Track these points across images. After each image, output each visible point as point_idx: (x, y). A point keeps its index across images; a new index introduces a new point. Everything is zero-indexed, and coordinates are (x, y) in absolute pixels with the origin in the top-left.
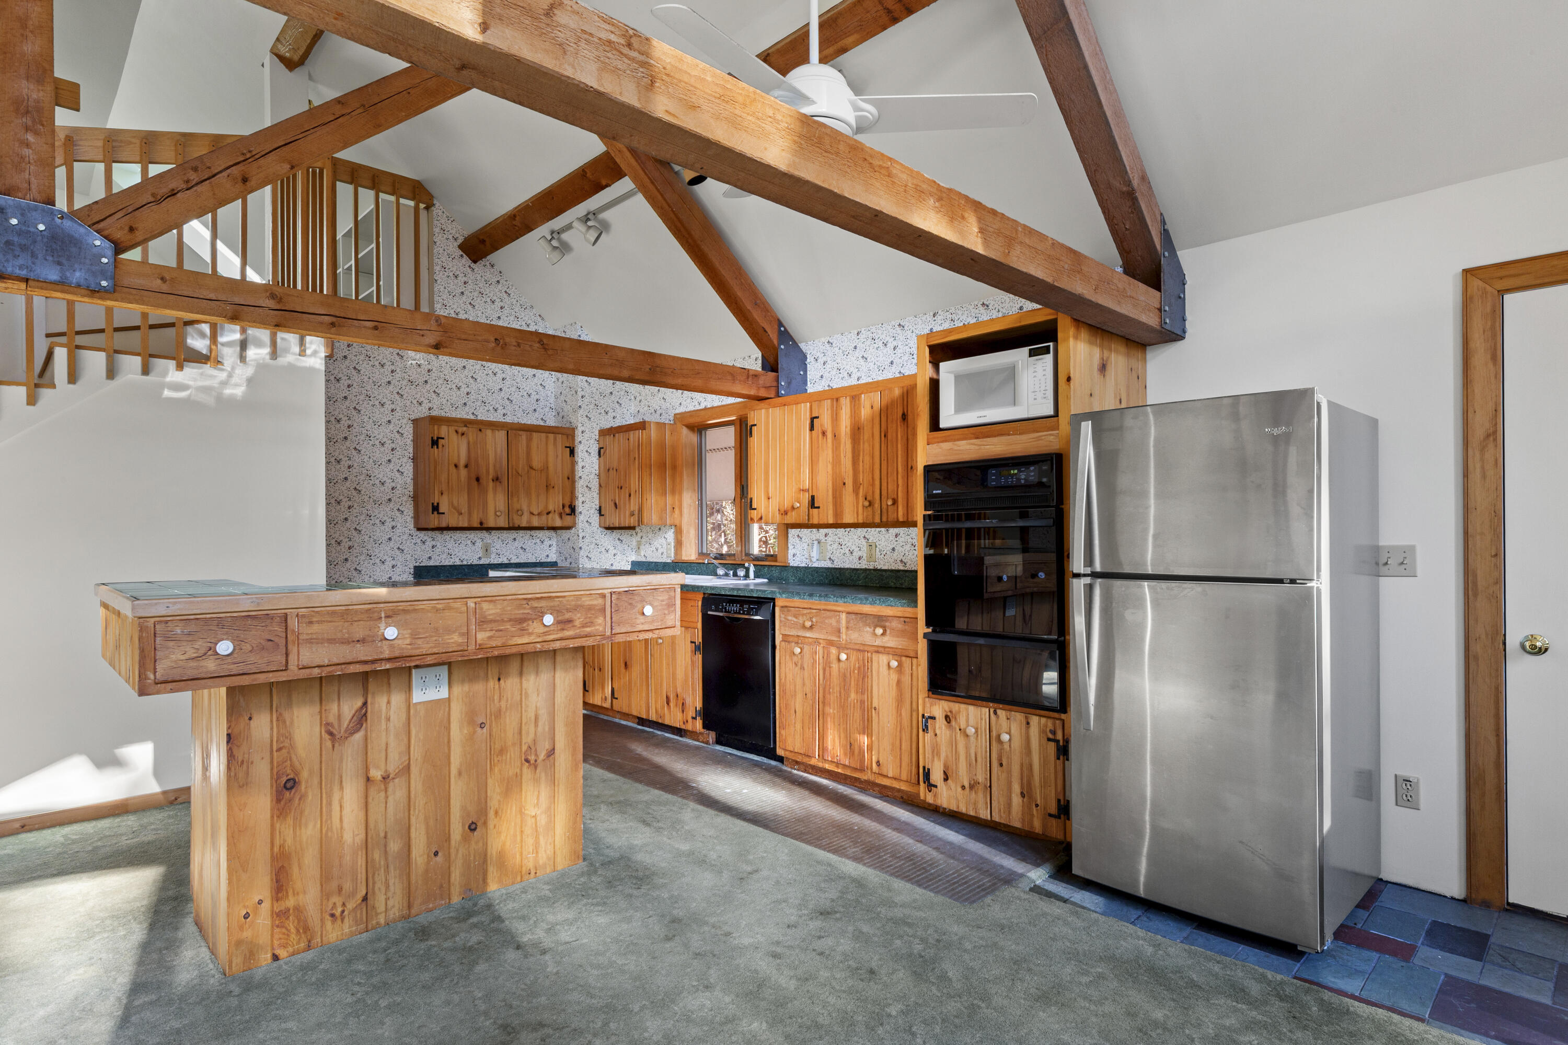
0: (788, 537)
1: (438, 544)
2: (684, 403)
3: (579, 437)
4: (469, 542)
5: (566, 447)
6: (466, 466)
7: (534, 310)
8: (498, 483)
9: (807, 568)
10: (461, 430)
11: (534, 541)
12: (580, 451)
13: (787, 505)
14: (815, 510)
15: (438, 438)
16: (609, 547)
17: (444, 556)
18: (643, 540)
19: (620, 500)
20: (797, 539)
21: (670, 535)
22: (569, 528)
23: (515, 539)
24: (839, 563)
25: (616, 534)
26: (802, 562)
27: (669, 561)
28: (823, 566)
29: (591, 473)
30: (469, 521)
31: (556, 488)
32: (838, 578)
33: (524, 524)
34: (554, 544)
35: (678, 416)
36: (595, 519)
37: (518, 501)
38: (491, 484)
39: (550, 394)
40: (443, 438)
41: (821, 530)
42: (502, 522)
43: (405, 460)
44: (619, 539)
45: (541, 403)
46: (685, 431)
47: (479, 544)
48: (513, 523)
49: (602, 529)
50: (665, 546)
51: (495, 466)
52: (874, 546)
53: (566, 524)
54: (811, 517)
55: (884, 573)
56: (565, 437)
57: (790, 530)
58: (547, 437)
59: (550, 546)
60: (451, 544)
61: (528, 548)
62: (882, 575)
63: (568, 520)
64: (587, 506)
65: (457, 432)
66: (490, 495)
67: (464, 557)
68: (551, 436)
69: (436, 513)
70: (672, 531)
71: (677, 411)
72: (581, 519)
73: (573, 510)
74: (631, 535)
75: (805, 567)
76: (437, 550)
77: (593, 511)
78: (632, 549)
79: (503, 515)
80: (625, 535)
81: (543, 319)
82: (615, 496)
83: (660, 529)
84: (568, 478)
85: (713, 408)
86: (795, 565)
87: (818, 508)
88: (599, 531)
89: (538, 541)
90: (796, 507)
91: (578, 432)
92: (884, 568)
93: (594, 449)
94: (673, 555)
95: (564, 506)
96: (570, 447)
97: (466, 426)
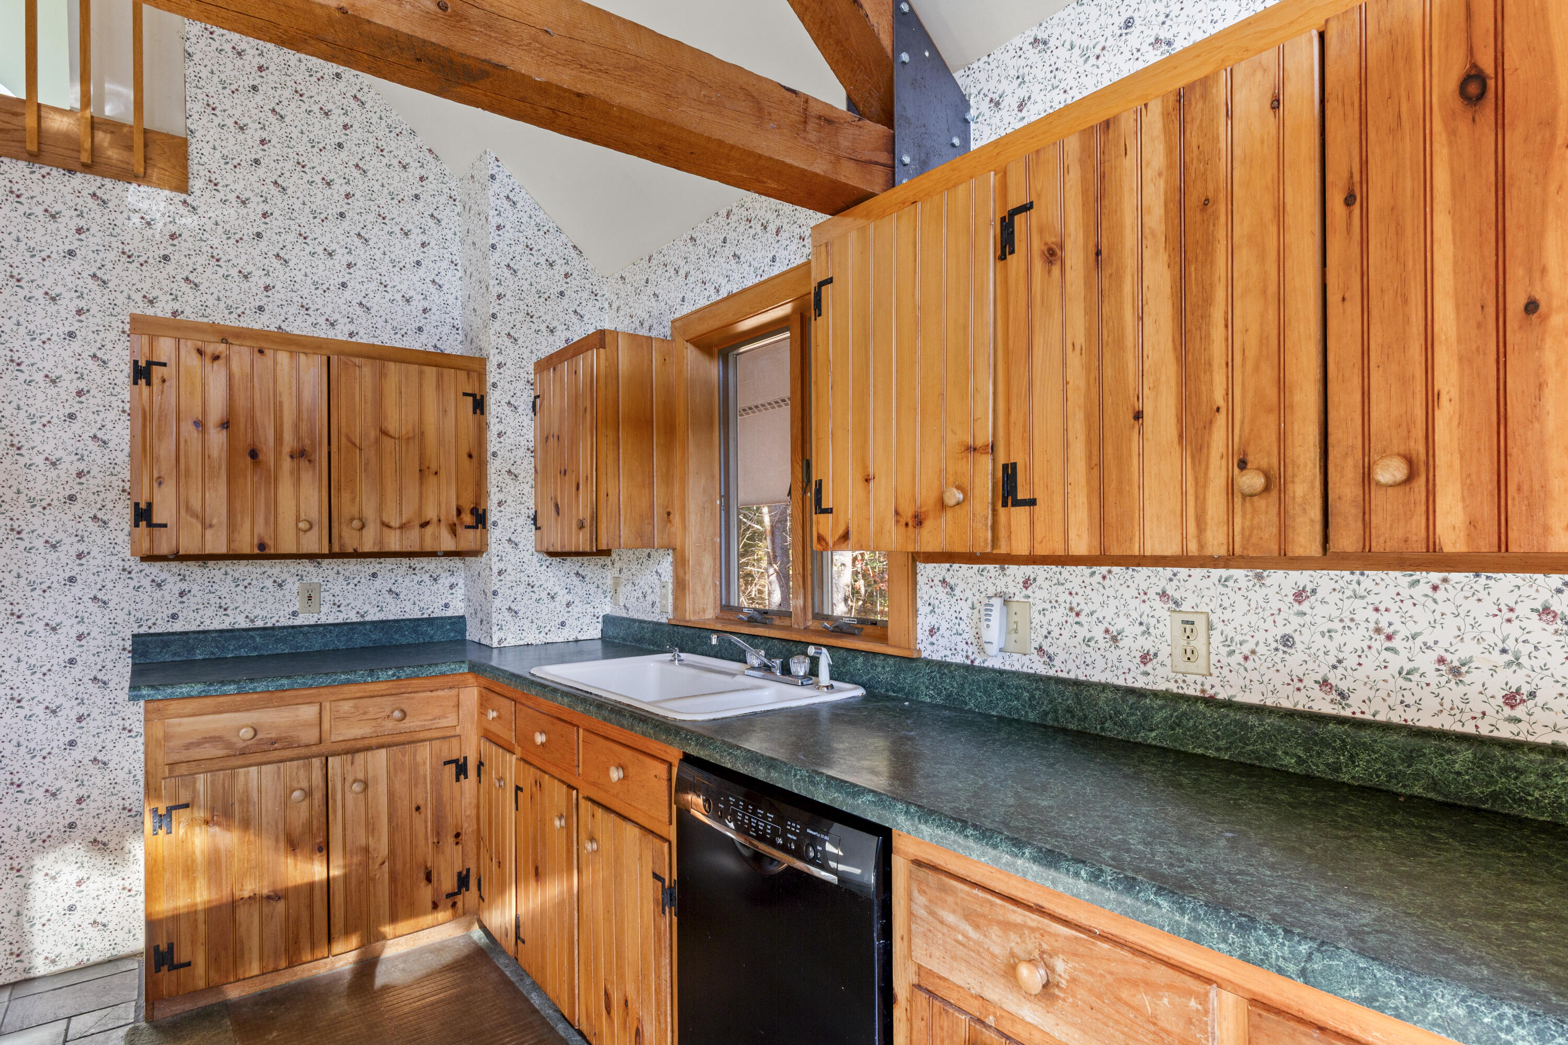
0: (915, 583)
1: (195, 589)
2: (689, 296)
3: (492, 376)
4: (269, 583)
5: (465, 394)
6: (226, 425)
7: (418, 139)
8: (304, 463)
9: (970, 669)
10: (210, 349)
11: (417, 578)
12: (494, 401)
13: (926, 496)
14: (1020, 515)
15: (150, 364)
16: (556, 589)
17: (210, 612)
18: (624, 576)
19: (562, 497)
20: (940, 588)
21: (666, 566)
22: (476, 553)
23: (374, 575)
24: (1071, 665)
25: (571, 565)
26: (955, 652)
27: (664, 620)
28: (1017, 667)
29: (518, 446)
30: (230, 541)
31: (443, 473)
32: (1069, 710)
33: (368, 547)
34: (461, 582)
35: (678, 324)
36: (527, 537)
37: (353, 499)
38: (287, 464)
39: (451, 300)
40: (164, 365)
41: (1012, 569)
42: (312, 542)
43: (113, 415)
44: (577, 574)
45: (434, 317)
46: (691, 354)
47: (293, 585)
48: (341, 546)
49: (541, 556)
50: (657, 590)
51: (297, 427)
52: (1201, 625)
53: (464, 546)
54: (1003, 533)
55: (1252, 720)
56: (462, 375)
57: (920, 566)
58: (421, 373)
59: (452, 587)
60: (225, 588)
61: (405, 592)
62: (1244, 726)
63: (469, 538)
64: (508, 510)
65: (200, 352)
66: (286, 491)
67: (257, 612)
68: (431, 372)
69: (143, 524)
70: (670, 559)
71: (677, 315)
72: (495, 535)
73: (480, 519)
74: (603, 566)
75: (966, 668)
76: (191, 601)
77: (521, 521)
78: (604, 592)
79: (316, 528)
80: (590, 568)
81: (437, 158)
82: (556, 490)
83: (649, 555)
84: (470, 456)
85: (744, 291)
86: (936, 657)
87: (1032, 502)
88: (535, 559)
89: (426, 577)
90: (951, 502)
91: (491, 366)
92: (1241, 698)
93: (525, 400)
94: (670, 608)
95: (459, 512)
96: (473, 395)
97: (224, 341)
